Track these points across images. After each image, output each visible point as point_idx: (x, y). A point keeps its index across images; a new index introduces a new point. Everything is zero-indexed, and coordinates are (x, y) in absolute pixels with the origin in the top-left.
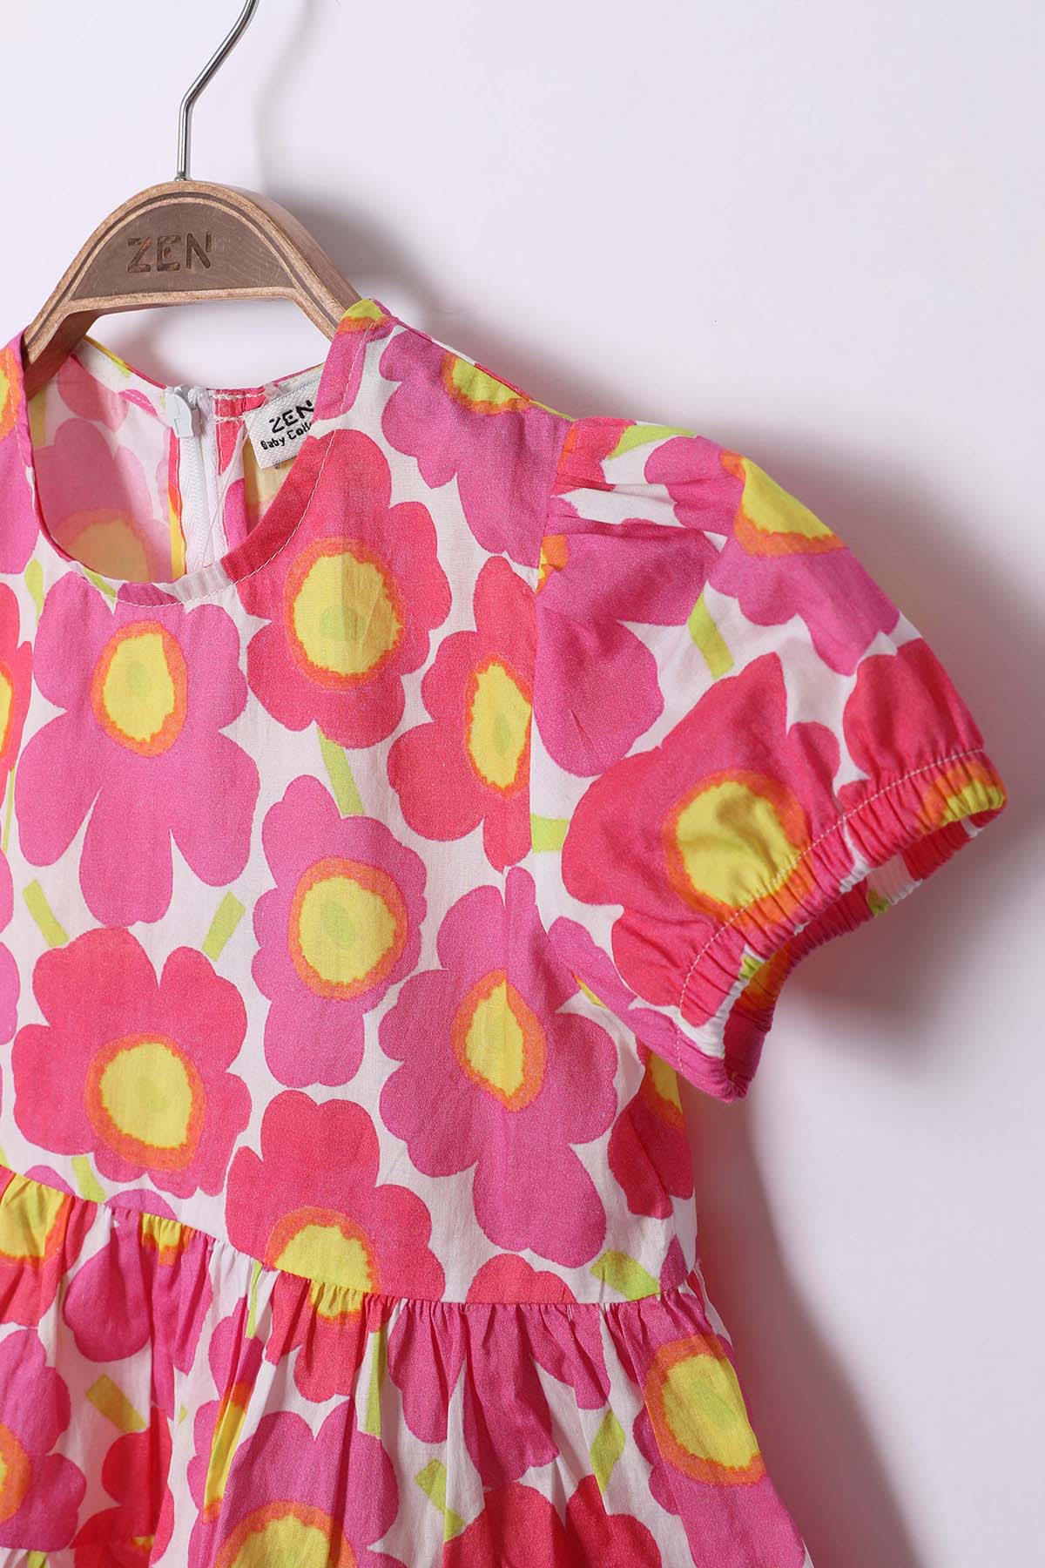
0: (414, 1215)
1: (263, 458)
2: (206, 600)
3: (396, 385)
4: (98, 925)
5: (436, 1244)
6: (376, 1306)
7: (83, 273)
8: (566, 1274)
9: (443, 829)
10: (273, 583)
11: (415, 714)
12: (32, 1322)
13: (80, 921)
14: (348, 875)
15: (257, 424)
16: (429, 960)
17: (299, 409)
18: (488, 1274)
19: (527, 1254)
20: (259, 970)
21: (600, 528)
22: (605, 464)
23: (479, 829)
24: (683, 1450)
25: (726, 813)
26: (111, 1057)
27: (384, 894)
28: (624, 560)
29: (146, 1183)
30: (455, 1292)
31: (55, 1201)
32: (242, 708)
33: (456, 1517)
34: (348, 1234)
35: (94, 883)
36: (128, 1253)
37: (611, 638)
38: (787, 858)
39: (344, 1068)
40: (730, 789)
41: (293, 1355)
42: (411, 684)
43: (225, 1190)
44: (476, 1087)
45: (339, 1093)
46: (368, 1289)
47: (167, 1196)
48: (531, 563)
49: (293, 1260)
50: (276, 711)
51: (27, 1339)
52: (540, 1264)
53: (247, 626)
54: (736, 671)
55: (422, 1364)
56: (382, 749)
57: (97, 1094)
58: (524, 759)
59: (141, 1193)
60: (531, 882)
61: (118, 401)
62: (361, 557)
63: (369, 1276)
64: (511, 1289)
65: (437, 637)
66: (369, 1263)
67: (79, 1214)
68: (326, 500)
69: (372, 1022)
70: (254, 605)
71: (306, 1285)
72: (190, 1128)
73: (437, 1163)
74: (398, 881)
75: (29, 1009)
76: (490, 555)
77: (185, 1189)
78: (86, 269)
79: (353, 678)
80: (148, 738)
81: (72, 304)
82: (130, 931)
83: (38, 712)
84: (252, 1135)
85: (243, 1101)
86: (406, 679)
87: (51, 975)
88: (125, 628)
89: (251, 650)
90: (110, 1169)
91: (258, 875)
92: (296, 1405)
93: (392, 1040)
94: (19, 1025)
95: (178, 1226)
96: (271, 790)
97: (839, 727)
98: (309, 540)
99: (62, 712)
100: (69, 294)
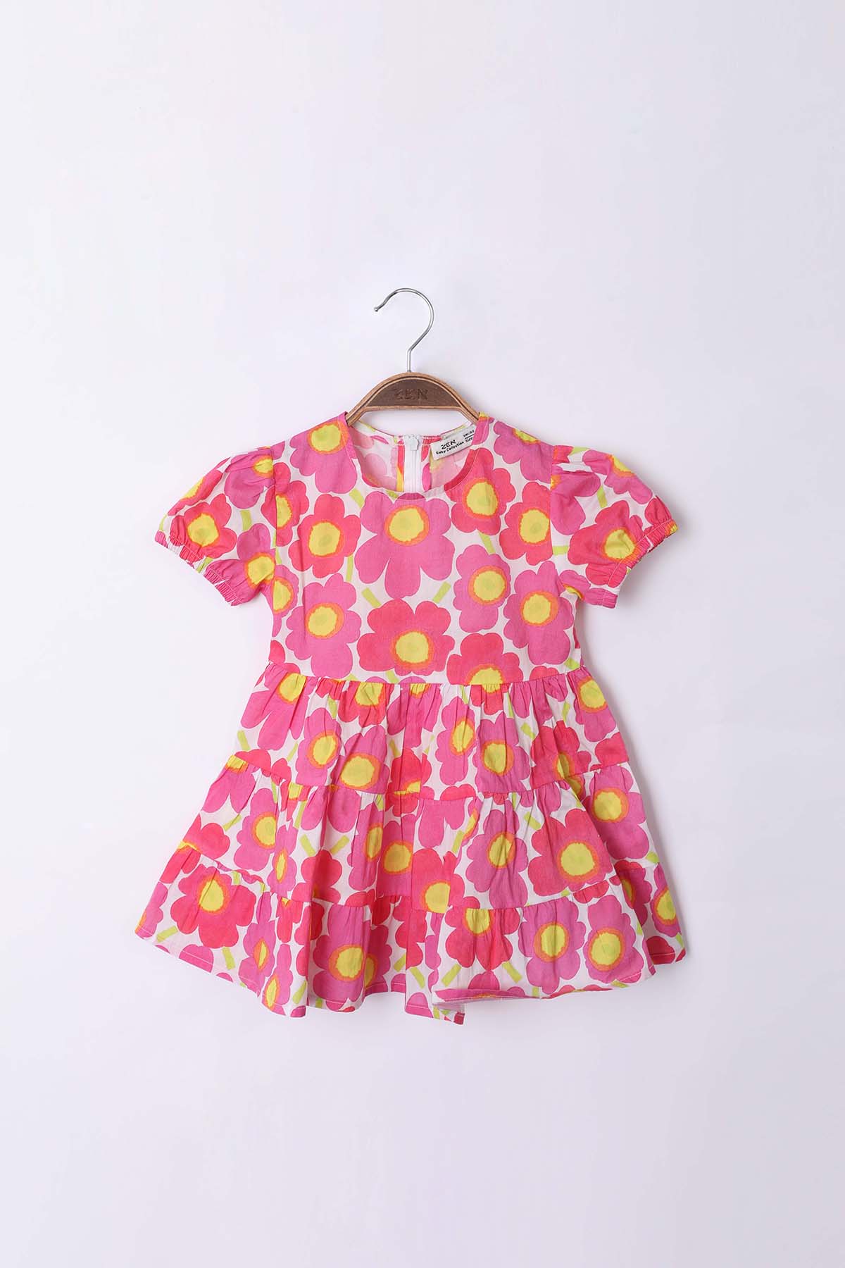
0: (514, 659)
1: (435, 456)
2: (435, 497)
3: (499, 436)
4: (392, 599)
5: (521, 666)
6: (504, 686)
7: (372, 398)
8: (557, 667)
9: (513, 555)
10: (458, 491)
11: (504, 526)
12: (378, 722)
13: (383, 598)
14: (492, 570)
15: (435, 447)
16: (513, 592)
17: (451, 442)
18: (534, 671)
19: (545, 665)
20: (456, 604)
21: (568, 472)
22: (568, 457)
23: (525, 556)
24: (586, 706)
25: (620, 536)
26: (398, 639)
27: (501, 574)
28: (576, 481)
29: (412, 674)
30: (526, 678)
31: (379, 687)
32: (450, 527)
33: (534, 735)
34: (494, 669)
35: (389, 586)
36: (405, 697)
37: (572, 501)
38: (632, 547)
39: (492, 622)
40: (620, 531)
41: (483, 704)
42: (502, 517)
43: (446, 669)
44: (526, 624)
45: (490, 631)
46: (501, 683)
47: (422, 677)
48: (548, 482)
49: (476, 681)
50: (460, 528)
51: (377, 729)
52: (548, 666)
53: (451, 504)
54: (610, 505)
55: (519, 699)
56: (498, 535)
57: (395, 650)
58: (549, 533)
59: (411, 677)
60: (554, 564)
61: (370, 439)
62: (489, 484)
63: (501, 679)
64: (541, 673)
65: (509, 505)
66: (501, 676)
67: (388, 688)
68: (477, 466)
69: (501, 609)
70: (452, 498)
71: (481, 686)
72: (429, 654)
73: (519, 644)
74: (504, 571)
75: (365, 629)
76: (529, 481)
77: (428, 673)
78: (374, 397)
79: (490, 516)
80: (409, 540)
81: (369, 407)
82: (403, 599)
83: (366, 535)
84: (456, 651)
85: (450, 642)
86: (501, 517)
87: (374, 617)
88: (400, 508)
89: (452, 510)
90: (399, 672)
91: (455, 576)
92: (486, 717)
93: (506, 613)
94: (362, 635)
95: (424, 685)
96: (459, 550)
97: (642, 516)
98: (471, 479)
99: (376, 534)
100: (367, 404)
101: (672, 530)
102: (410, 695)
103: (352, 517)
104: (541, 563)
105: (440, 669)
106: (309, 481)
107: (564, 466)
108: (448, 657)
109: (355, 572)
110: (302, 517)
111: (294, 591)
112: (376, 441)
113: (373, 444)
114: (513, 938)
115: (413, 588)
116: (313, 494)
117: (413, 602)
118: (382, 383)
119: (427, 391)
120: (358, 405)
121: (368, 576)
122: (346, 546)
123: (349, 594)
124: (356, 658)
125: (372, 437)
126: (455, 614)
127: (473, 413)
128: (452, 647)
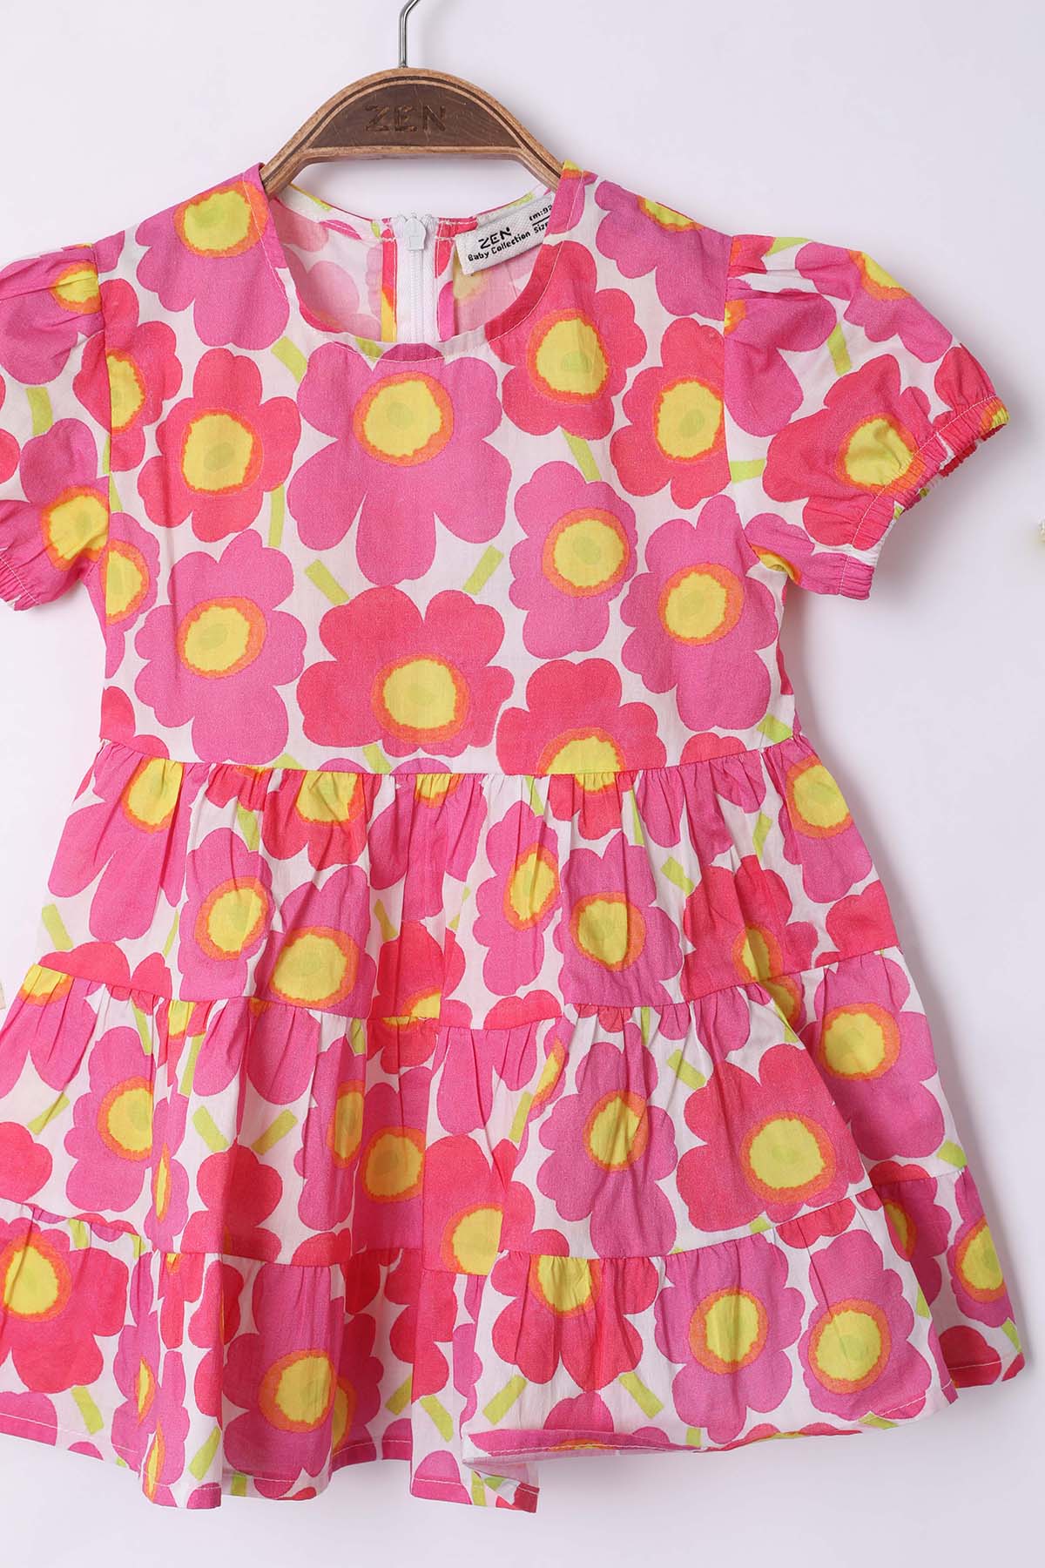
0: (645, 717)
1: (467, 267)
2: (463, 355)
3: (607, 213)
4: (372, 586)
5: (661, 734)
6: (624, 778)
7: (321, 129)
8: (741, 735)
9: (642, 488)
10: (517, 341)
11: (621, 421)
12: (349, 859)
13: (356, 584)
14: (594, 518)
15: (465, 244)
16: (642, 568)
17: (502, 233)
18: (690, 746)
19: (715, 730)
20: (516, 595)
21: (763, 294)
22: (764, 259)
23: (668, 486)
24: (806, 823)
25: (879, 434)
26: (389, 674)
27: (616, 528)
28: (784, 313)
29: (421, 754)
30: (673, 759)
31: (348, 782)
32: (499, 424)
33: (691, 882)
34: (602, 740)
35: (367, 557)
36: (405, 806)
37: (772, 360)
38: (906, 458)
39: (596, 634)
40: (879, 423)
41: (576, 816)
42: (617, 401)
43: (494, 740)
44: (673, 641)
45: (591, 655)
46: (617, 768)
47: (441, 758)
48: (720, 318)
49: (559, 766)
50: (522, 424)
51: (349, 872)
52: (722, 733)
53: (501, 369)
54: (856, 368)
55: (657, 806)
56: (607, 440)
57: (382, 700)
58: (721, 432)
59: (417, 760)
60: (732, 502)
61: (319, 230)
62: (586, 322)
63: (618, 762)
64: (706, 751)
65: (632, 373)
66: (617, 754)
67: (369, 784)
68: (559, 284)
69: (615, 606)
70: (504, 357)
71: (572, 778)
72: (457, 709)
73: (658, 683)
74: (622, 521)
75: (316, 652)
76: (676, 318)
77: (454, 750)
78: (324, 125)
79: (589, 397)
80: (410, 453)
81: (311, 150)
82: (398, 587)
83: (311, 442)
84: (517, 699)
85: (504, 680)
86: (614, 399)
87: (336, 625)
88: (386, 379)
89: (504, 384)
90: (393, 749)
91: (512, 532)
92: (583, 844)
93: (627, 615)
94: (307, 666)
95: (448, 777)
96: (521, 476)
97: (928, 388)
98: (547, 312)
99: (334, 440)
100: (308, 144)
101: (995, 418)
102: (417, 801)
103: (280, 403)
104: (704, 502)
105: (481, 741)
106: (182, 323)
107: (755, 281)
108: (500, 713)
109: (291, 524)
110: (168, 405)
111: (150, 570)
112: (331, 231)
113: (327, 239)
114: (644, 1322)
115: (419, 563)
116: (190, 350)
117: (420, 592)
118: (342, 92)
119: (442, 110)
120: (288, 146)
121: (318, 534)
122: (266, 469)
123: (279, 574)
124: (296, 717)
125: (322, 223)
126: (514, 619)
127: (548, 160)
128: (507, 693)
